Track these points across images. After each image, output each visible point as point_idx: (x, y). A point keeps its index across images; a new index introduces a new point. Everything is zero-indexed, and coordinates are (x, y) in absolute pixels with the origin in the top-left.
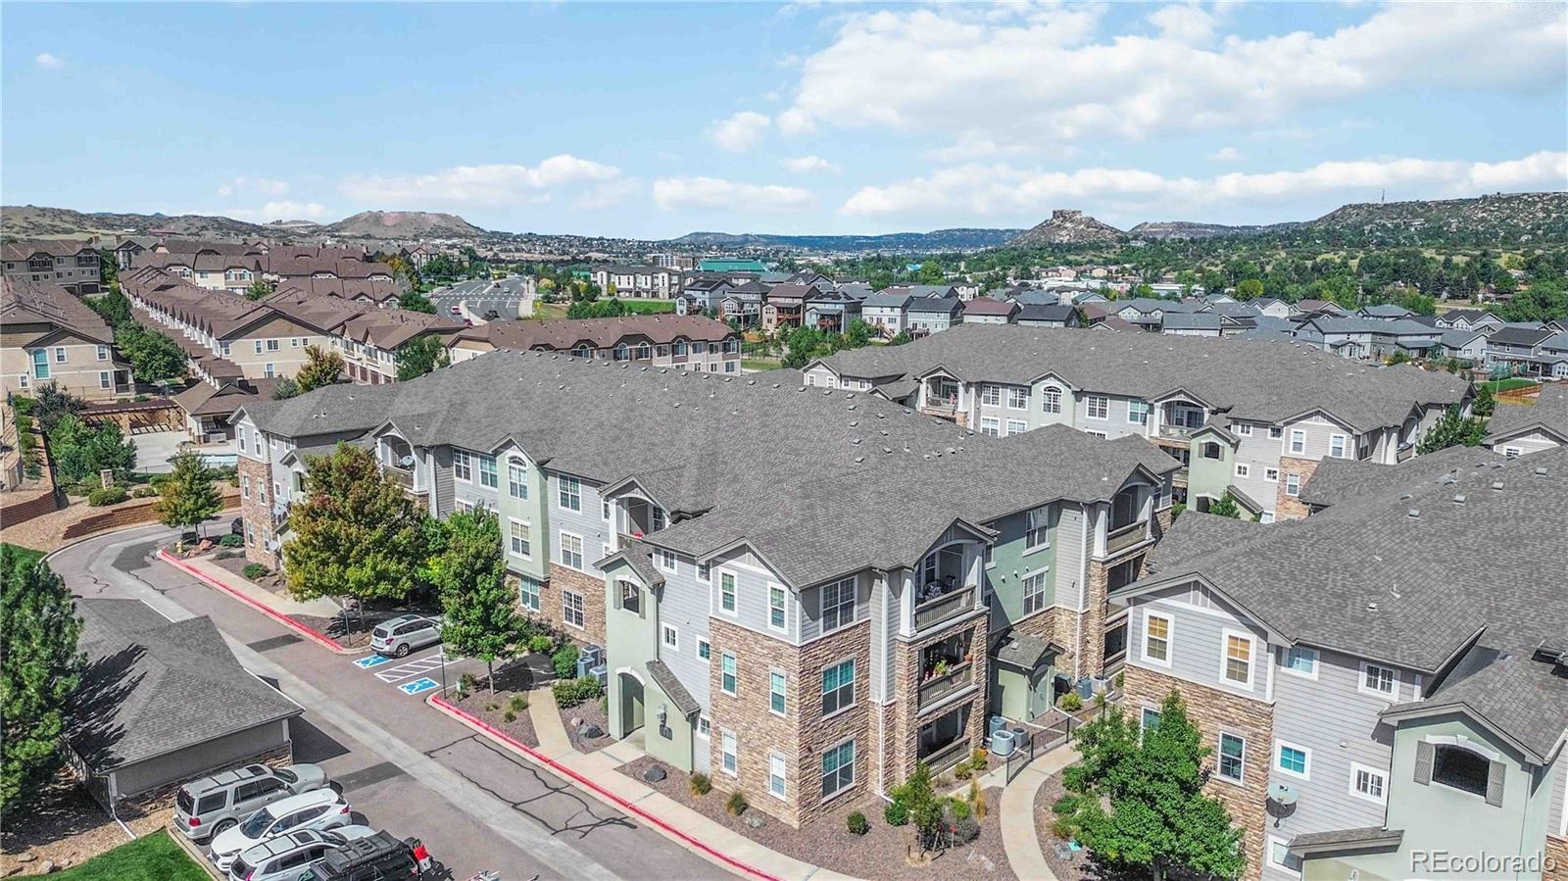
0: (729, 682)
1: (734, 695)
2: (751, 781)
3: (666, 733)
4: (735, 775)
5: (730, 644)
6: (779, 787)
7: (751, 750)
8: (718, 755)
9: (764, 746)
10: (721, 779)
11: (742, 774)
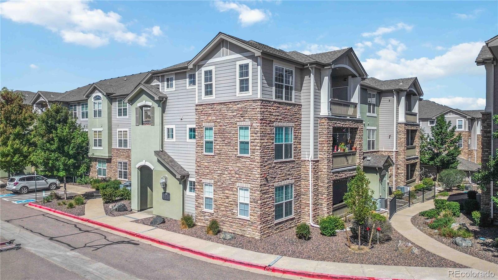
0: (209, 145)
1: (213, 154)
2: (224, 213)
3: (166, 197)
4: (212, 211)
5: (210, 118)
6: (245, 212)
7: (224, 189)
8: (200, 201)
9: (234, 183)
10: (202, 218)
11: (217, 209)
